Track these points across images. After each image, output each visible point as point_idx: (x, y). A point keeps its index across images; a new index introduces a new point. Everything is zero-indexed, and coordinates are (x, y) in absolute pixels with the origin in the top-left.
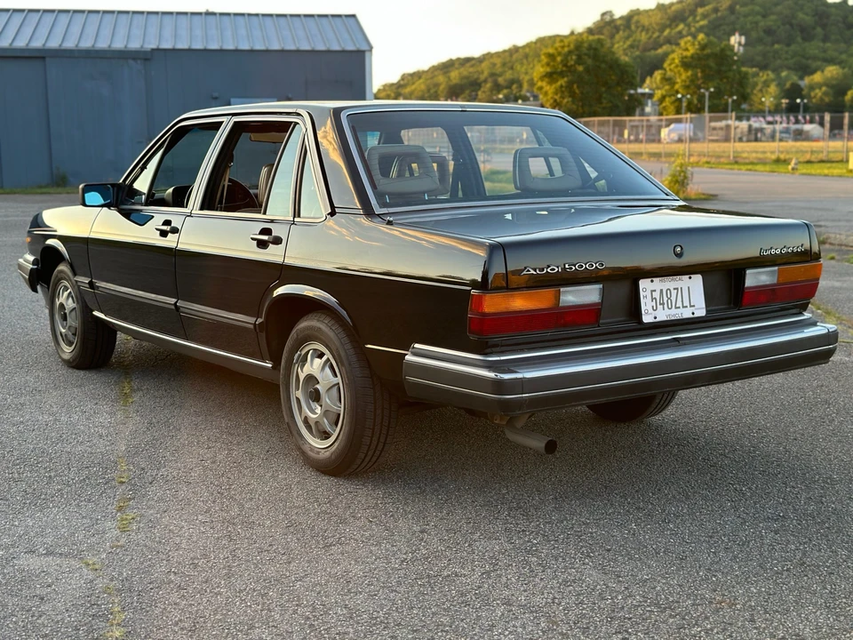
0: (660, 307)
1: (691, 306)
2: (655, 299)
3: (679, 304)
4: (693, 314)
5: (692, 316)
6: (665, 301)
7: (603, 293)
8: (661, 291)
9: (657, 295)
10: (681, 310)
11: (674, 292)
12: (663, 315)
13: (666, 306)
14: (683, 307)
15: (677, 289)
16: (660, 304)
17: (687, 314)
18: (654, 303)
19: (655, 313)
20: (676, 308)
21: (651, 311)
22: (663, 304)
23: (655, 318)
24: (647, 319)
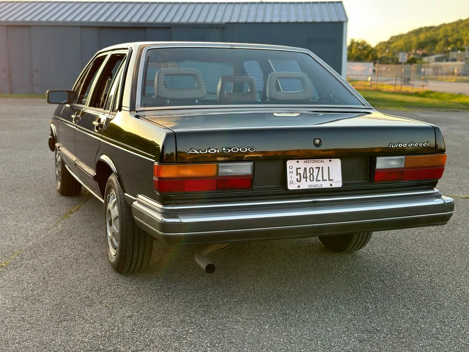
0: (303, 180)
1: (329, 180)
2: (300, 174)
3: (320, 178)
4: (331, 185)
5: (330, 187)
6: (308, 176)
7: (254, 168)
8: (305, 169)
9: (301, 171)
10: (321, 182)
11: (316, 171)
12: (305, 185)
13: (308, 179)
14: (323, 180)
15: (319, 168)
16: (304, 177)
17: (326, 185)
18: (298, 177)
19: (298, 184)
20: (317, 180)
21: (295, 181)
22: (306, 178)
23: (299, 187)
24: (291, 187)
